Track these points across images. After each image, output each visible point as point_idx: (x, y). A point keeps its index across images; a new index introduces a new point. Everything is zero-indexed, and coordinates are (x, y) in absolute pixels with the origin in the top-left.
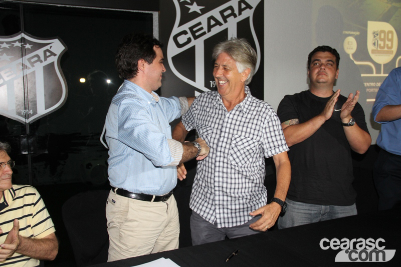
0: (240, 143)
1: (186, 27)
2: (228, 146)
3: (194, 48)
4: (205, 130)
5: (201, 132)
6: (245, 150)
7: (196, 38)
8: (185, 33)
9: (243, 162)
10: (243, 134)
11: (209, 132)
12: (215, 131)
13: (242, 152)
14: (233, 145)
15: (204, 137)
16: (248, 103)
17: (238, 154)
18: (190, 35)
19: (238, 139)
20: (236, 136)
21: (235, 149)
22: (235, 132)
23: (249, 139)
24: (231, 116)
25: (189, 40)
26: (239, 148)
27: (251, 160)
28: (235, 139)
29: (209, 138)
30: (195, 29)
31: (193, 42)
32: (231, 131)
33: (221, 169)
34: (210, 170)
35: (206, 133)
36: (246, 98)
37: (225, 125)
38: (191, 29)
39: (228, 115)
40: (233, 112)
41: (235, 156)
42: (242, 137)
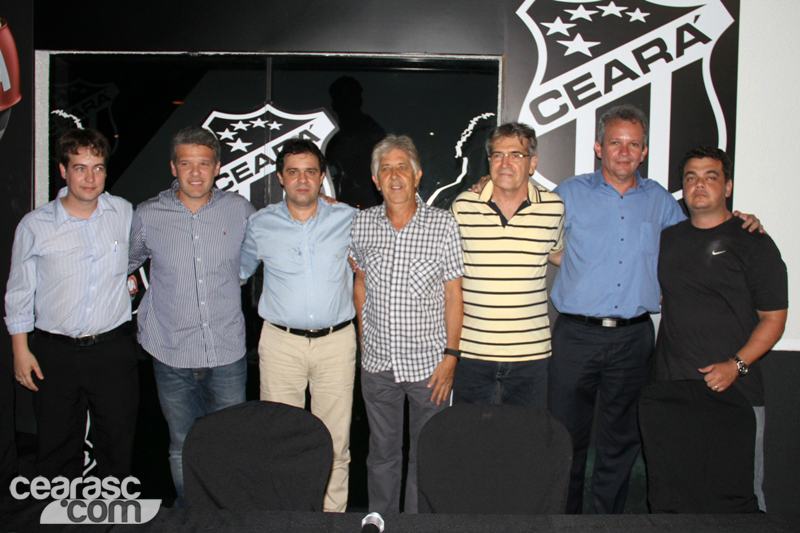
0: (421, 268)
1: (558, 83)
2: (405, 275)
3: (572, 125)
4: (372, 258)
5: (367, 262)
6: (428, 277)
7: (578, 104)
8: (555, 94)
9: (427, 292)
10: (423, 256)
11: (379, 260)
12: (385, 258)
13: (424, 279)
14: (412, 273)
15: (372, 266)
16: (423, 214)
17: (420, 283)
18: (565, 99)
19: (418, 264)
20: (415, 260)
21: (416, 278)
22: (413, 256)
23: (431, 262)
24: (404, 236)
25: (564, 109)
26: (420, 275)
27: (435, 288)
28: (414, 264)
29: (378, 267)
30: (576, 88)
31: (573, 113)
32: (407, 255)
33: (398, 307)
34: (383, 310)
35: (374, 262)
36: (418, 209)
37: (397, 248)
38: (568, 87)
39: (399, 235)
40: (406, 230)
41: (416, 286)
42: (423, 261)
